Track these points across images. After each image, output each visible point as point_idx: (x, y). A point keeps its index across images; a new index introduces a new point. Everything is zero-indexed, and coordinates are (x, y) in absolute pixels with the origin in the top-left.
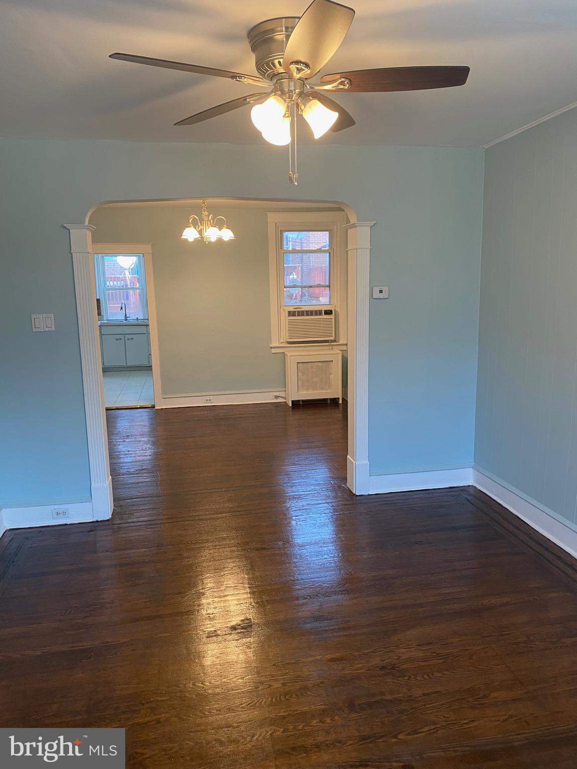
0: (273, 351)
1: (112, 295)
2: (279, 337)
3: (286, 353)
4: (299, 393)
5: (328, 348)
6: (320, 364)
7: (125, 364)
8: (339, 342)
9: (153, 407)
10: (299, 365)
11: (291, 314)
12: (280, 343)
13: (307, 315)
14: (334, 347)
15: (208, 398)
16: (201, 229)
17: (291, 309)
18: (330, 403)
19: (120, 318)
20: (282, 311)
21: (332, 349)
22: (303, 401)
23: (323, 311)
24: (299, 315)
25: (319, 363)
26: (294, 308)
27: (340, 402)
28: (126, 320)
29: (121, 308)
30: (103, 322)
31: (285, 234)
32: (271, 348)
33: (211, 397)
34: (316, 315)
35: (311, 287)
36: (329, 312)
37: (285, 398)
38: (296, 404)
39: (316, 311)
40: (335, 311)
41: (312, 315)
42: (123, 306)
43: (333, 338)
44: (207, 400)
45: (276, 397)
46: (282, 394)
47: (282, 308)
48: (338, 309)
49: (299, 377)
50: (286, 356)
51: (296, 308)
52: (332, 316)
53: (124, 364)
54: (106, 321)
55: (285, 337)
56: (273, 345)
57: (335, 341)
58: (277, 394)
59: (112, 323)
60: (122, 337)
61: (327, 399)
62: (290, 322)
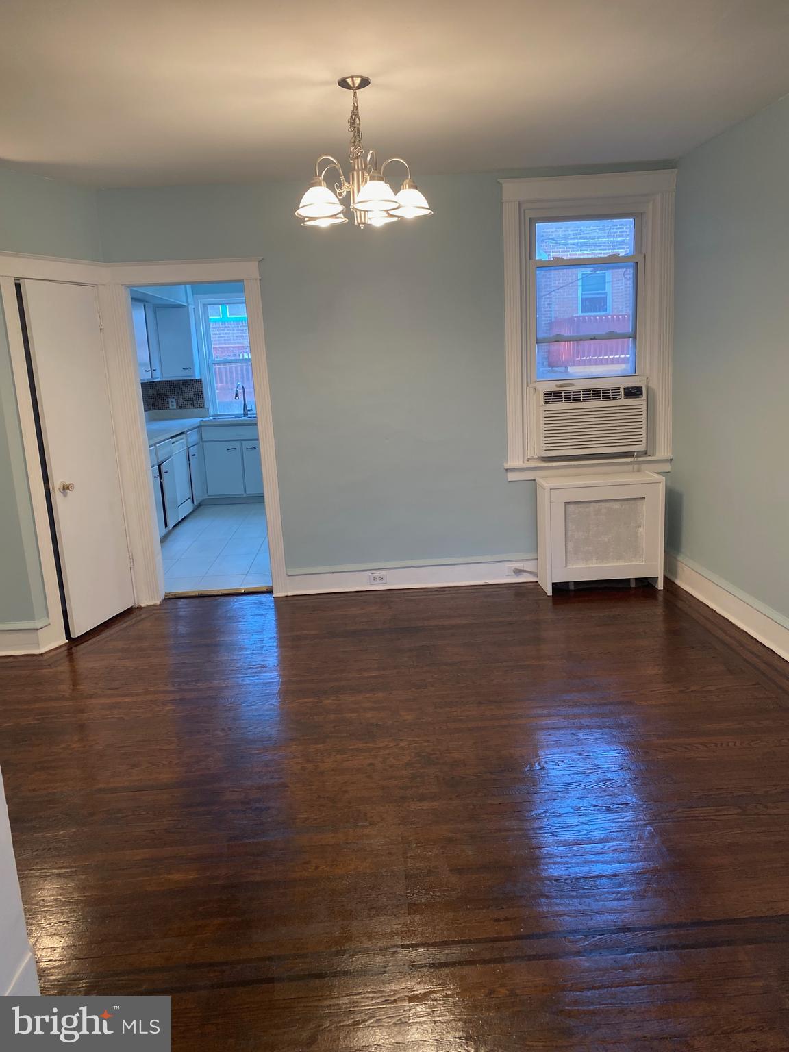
0: (512, 476)
1: (220, 372)
2: (525, 446)
3: (539, 480)
4: (570, 567)
5: (630, 467)
6: (616, 505)
7: (243, 493)
8: (653, 455)
9: (270, 591)
10: (571, 507)
11: (551, 397)
12: (526, 459)
13: (587, 399)
14: (644, 467)
15: (376, 574)
16: (348, 193)
17: (552, 387)
18: (635, 588)
19: (237, 413)
20: (531, 391)
21: (639, 471)
22: (576, 583)
23: (622, 391)
24: (567, 400)
25: (612, 503)
26: (557, 386)
27: (660, 585)
28: (245, 414)
29: (237, 395)
30: (204, 419)
31: (539, 226)
32: (507, 470)
33: (384, 572)
34: (606, 397)
35: (594, 339)
36: (633, 392)
37: (536, 574)
38: (560, 589)
39: (606, 391)
40: (648, 388)
41: (597, 398)
42: (241, 391)
43: (643, 448)
44: (375, 579)
45: (518, 572)
46: (529, 566)
47: (530, 385)
48: (654, 384)
49: (569, 533)
50: (539, 490)
51: (561, 386)
52: (641, 401)
53: (240, 491)
54: (212, 418)
55: (537, 446)
56: (511, 464)
57: (645, 453)
58: (519, 565)
59: (221, 421)
60: (237, 444)
61: (628, 580)
62: (548, 416)
